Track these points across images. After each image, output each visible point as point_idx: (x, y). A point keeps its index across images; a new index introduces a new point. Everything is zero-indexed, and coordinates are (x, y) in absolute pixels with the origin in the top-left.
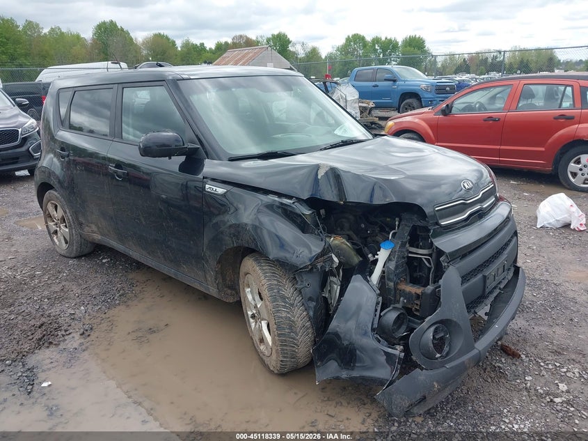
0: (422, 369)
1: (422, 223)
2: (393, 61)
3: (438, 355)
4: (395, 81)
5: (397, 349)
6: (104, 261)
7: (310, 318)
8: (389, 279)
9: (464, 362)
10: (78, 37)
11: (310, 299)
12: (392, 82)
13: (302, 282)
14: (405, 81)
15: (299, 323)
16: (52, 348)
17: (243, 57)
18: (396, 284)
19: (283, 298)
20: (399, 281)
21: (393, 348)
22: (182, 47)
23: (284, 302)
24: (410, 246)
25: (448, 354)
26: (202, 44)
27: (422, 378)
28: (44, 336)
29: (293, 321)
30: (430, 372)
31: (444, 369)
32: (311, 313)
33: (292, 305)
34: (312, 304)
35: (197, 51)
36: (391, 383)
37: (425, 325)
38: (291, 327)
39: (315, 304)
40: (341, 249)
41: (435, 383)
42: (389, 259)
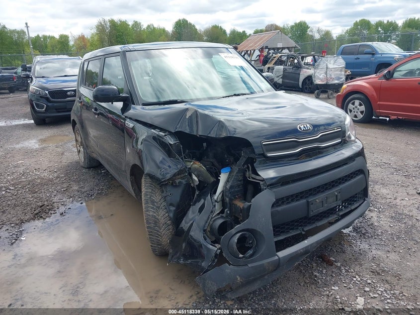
0: (230, 264)
1: (252, 156)
2: (393, 39)
3: (241, 256)
4: (373, 54)
5: (216, 247)
6: (103, 172)
7: (170, 218)
8: (226, 196)
9: (263, 264)
10: (164, 30)
11: (171, 205)
12: (371, 55)
13: (167, 192)
14: (382, 54)
15: (162, 221)
16: (42, 220)
17: (261, 39)
18: (231, 200)
19: (153, 202)
20: (233, 198)
21: (214, 246)
22: (230, 34)
23: (153, 205)
24: (252, 173)
25: (252, 256)
26: (244, 32)
27: (228, 271)
28: (40, 212)
29: (158, 219)
30: (236, 268)
31: (247, 267)
32: (171, 215)
33: (158, 207)
34: (173, 208)
35: (240, 37)
36: (207, 271)
37: (233, 231)
38: (156, 222)
39: (174, 208)
40: (200, 171)
41: (238, 277)
42: (227, 181)
